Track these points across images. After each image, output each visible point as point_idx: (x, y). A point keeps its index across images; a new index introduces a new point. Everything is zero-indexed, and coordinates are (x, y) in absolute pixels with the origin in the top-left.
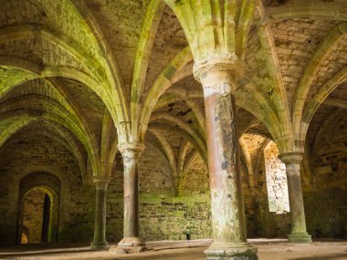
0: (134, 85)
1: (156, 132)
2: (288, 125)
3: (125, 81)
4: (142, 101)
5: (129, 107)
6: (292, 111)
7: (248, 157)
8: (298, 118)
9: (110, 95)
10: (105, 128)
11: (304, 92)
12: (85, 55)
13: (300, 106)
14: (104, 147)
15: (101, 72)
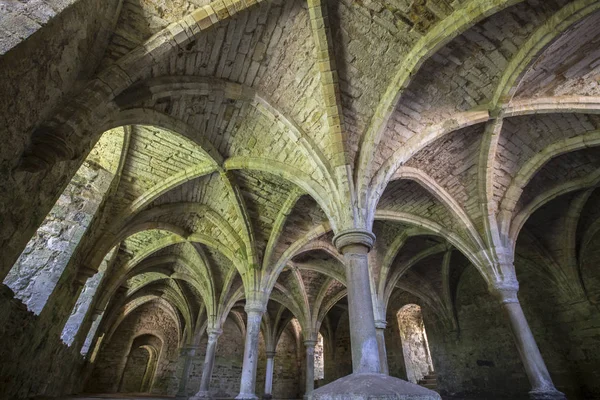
0: (222, 294)
1: (235, 313)
2: (309, 323)
3: (218, 291)
4: (225, 304)
5: (217, 306)
6: (312, 314)
7: (298, 334)
8: (315, 319)
9: (208, 299)
10: (201, 311)
11: (319, 304)
12: (199, 274)
13: (316, 311)
14: (198, 323)
15: (205, 284)
